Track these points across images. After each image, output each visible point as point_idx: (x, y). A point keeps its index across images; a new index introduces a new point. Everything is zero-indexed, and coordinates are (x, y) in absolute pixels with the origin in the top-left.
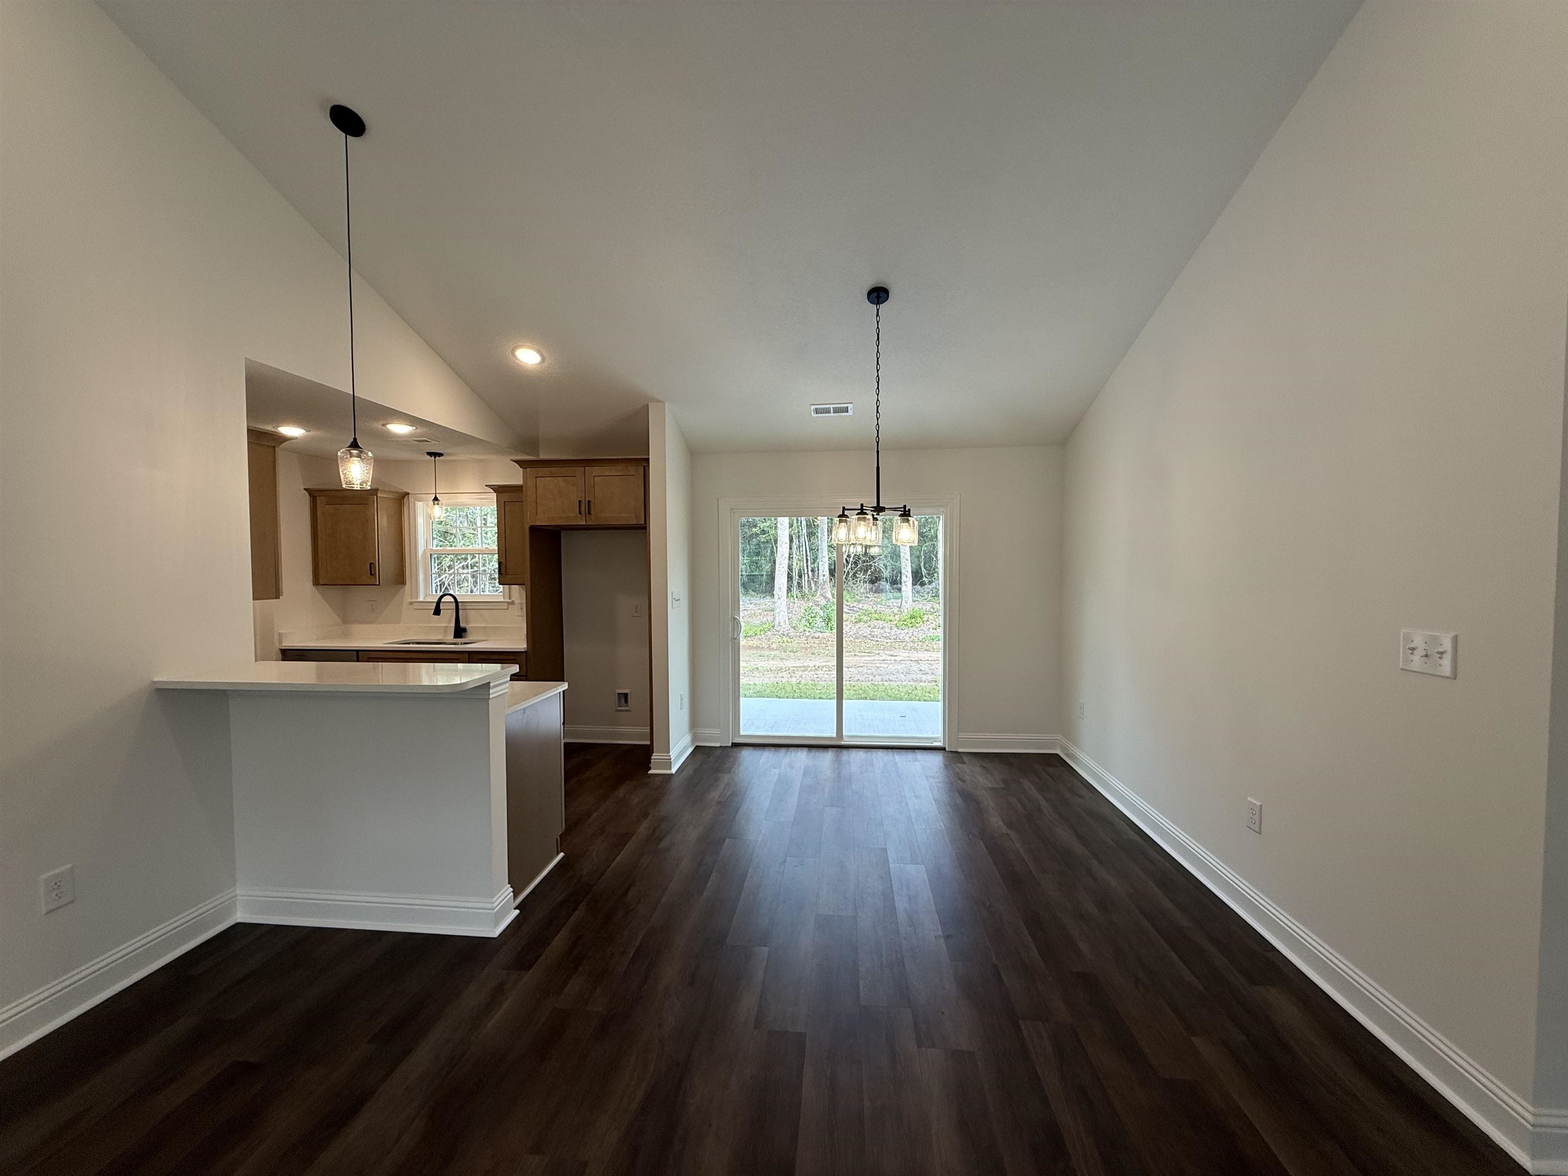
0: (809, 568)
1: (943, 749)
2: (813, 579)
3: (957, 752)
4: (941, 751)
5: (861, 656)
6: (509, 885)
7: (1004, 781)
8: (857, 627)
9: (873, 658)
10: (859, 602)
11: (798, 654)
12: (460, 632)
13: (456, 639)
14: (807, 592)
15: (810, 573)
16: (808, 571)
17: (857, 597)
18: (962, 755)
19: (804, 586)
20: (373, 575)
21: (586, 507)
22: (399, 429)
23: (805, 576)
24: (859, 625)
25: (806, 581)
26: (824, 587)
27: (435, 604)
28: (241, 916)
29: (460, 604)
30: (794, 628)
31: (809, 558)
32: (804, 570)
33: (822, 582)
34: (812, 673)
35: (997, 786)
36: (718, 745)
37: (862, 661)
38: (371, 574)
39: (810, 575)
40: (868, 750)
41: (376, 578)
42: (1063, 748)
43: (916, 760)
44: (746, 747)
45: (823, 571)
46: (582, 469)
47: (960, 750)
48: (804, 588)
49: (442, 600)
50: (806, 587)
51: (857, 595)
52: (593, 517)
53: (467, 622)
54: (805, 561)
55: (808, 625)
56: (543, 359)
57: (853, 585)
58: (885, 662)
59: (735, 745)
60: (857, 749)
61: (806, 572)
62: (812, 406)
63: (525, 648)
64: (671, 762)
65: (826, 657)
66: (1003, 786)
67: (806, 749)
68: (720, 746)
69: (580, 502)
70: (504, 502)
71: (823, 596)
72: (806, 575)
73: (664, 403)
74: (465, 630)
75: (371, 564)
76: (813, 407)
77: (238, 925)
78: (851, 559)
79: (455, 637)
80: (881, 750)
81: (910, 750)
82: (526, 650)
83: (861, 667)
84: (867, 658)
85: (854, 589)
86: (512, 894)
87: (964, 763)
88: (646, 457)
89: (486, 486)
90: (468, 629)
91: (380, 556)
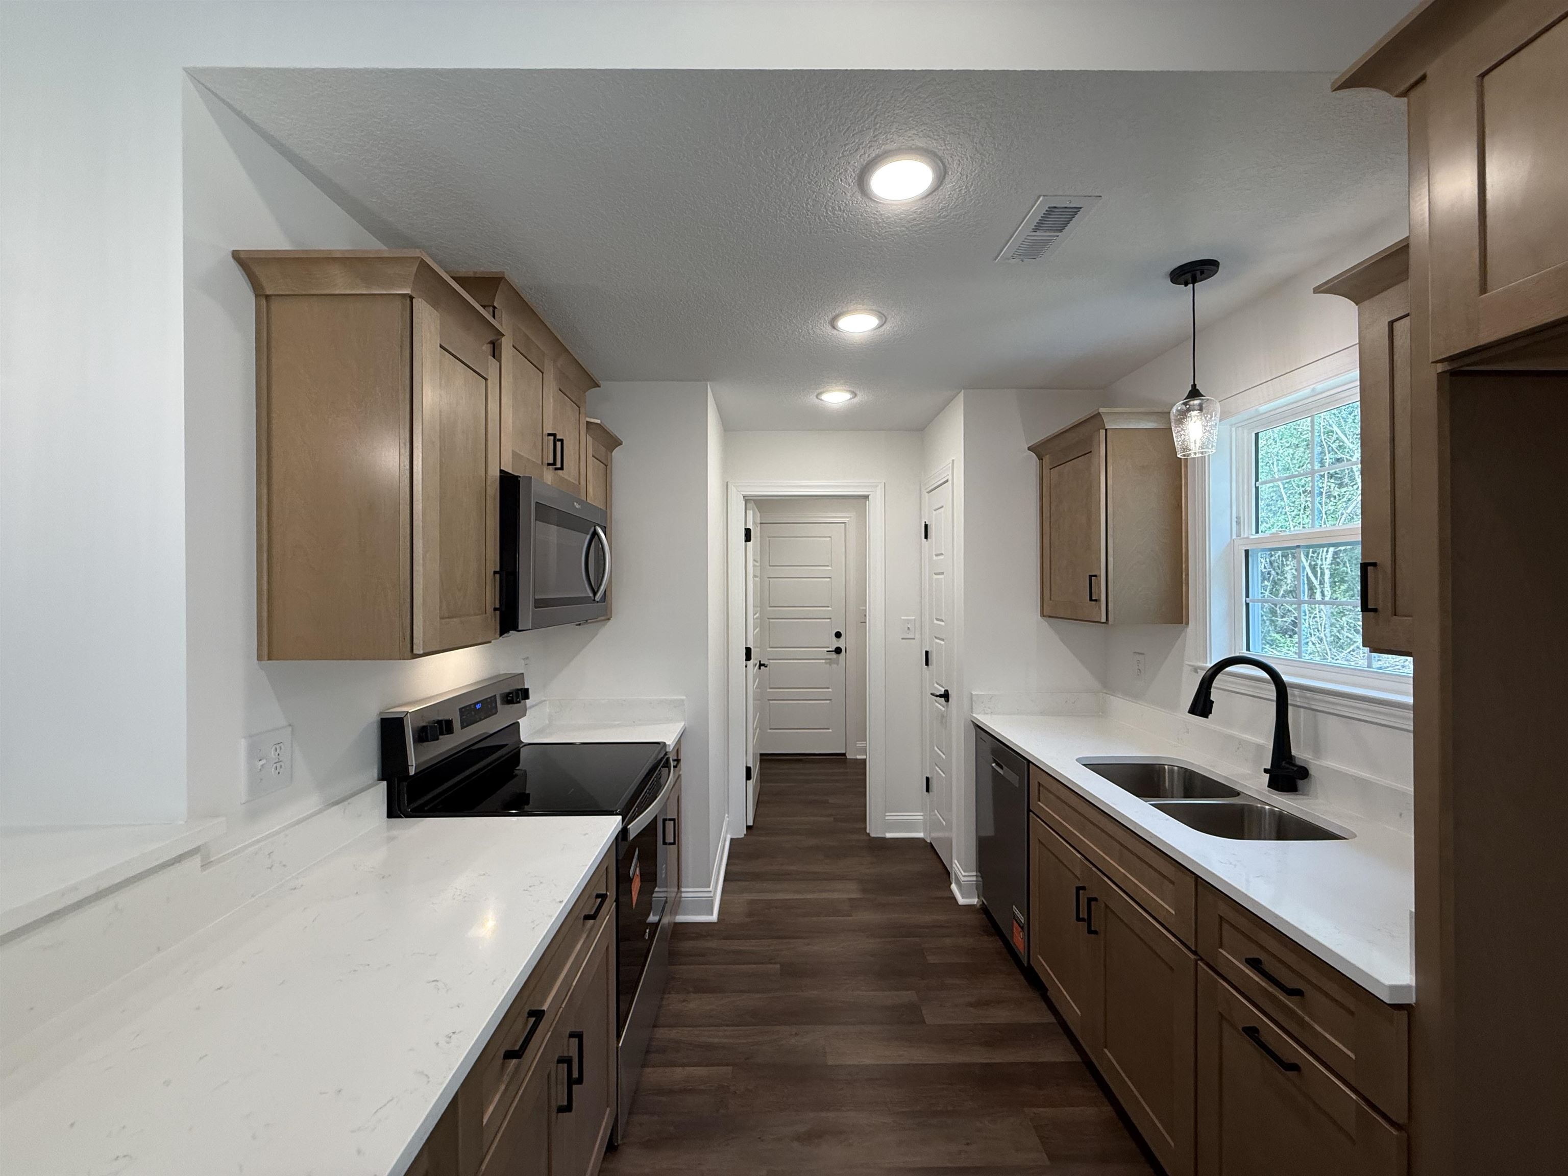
20: (1096, 600)
29: (1290, 693)
38: (1092, 599)
41: (1101, 608)
74: (1304, 773)
75: (1091, 577)
90: (1312, 772)
91: (1110, 559)
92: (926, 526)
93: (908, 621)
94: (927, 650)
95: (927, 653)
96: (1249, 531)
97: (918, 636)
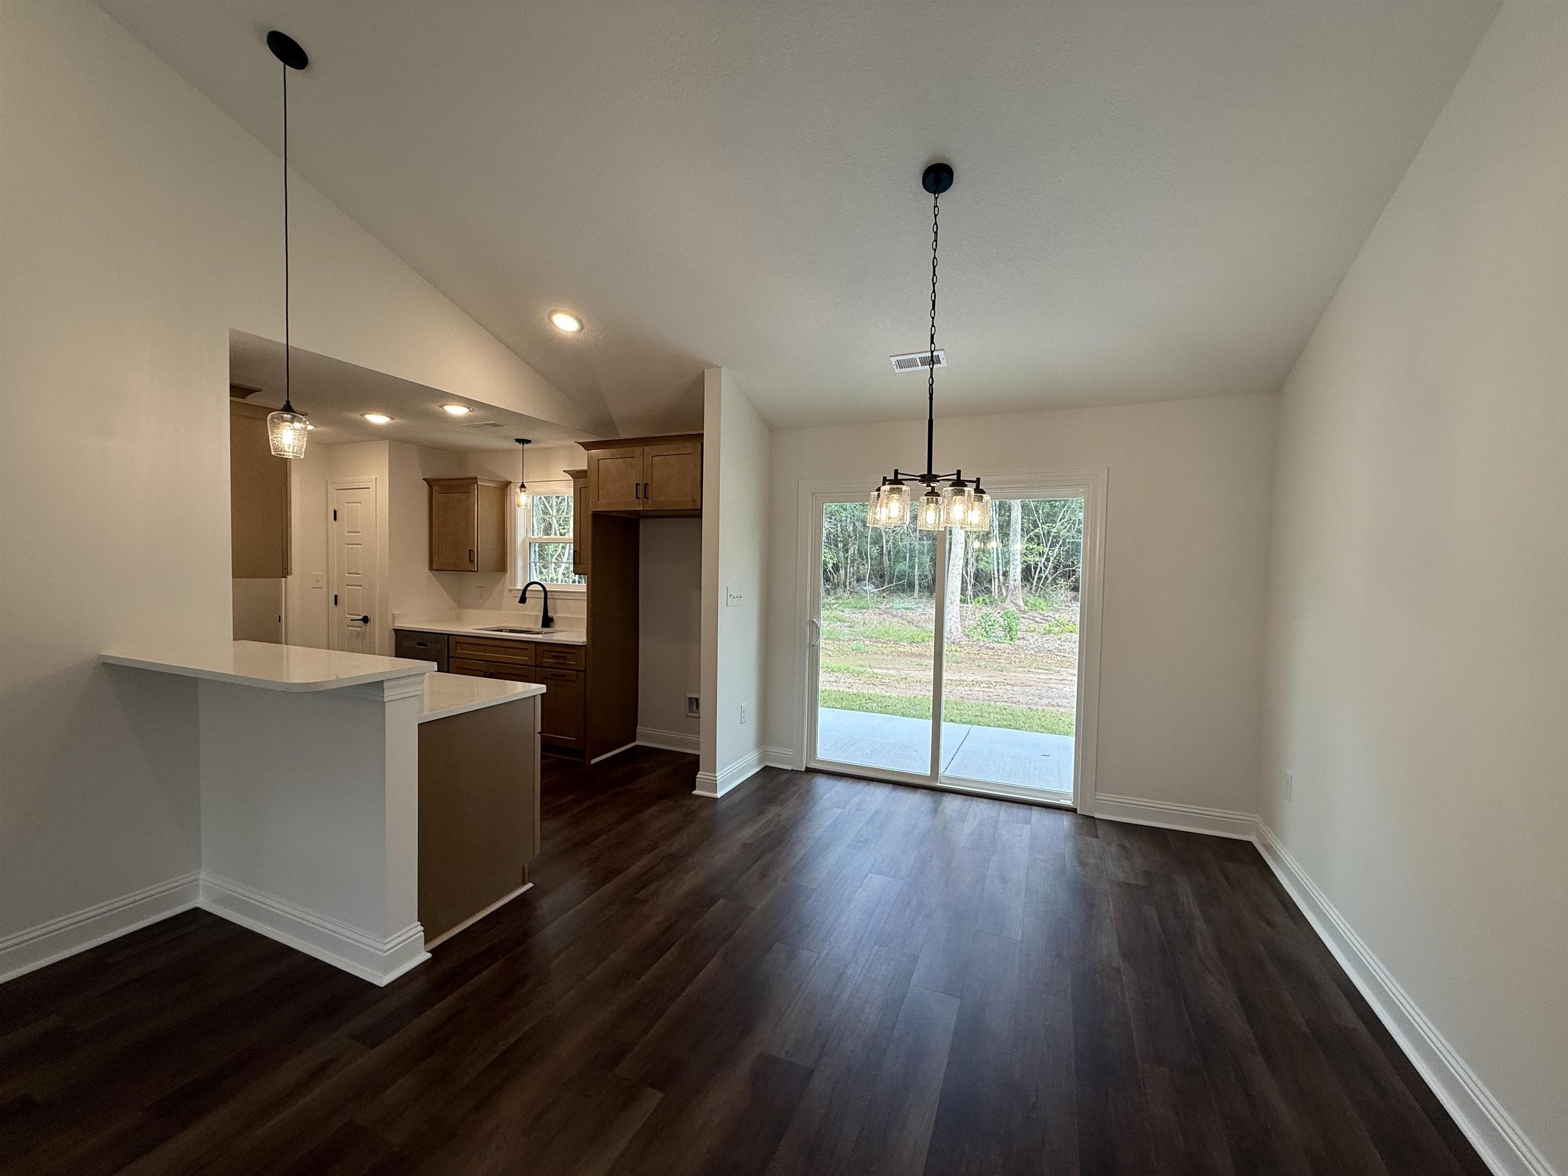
0: (1001, 571)
1: (1074, 811)
2: (1004, 584)
3: (1093, 817)
4: (1070, 813)
5: (1035, 673)
6: (419, 923)
7: (1147, 874)
8: (1044, 639)
9: (1050, 676)
10: (1058, 611)
11: (962, 665)
12: (547, 621)
13: (545, 629)
14: (996, 598)
15: (1001, 577)
16: (999, 575)
17: (1055, 605)
18: (1097, 822)
19: (993, 590)
20: (472, 561)
21: (644, 490)
22: (456, 410)
23: (994, 581)
24: (1048, 637)
25: (996, 586)
26: (1015, 593)
27: (521, 592)
28: (202, 902)
29: (548, 593)
30: (968, 636)
31: (1000, 561)
32: (994, 574)
33: (1013, 587)
34: (967, 688)
35: (1133, 882)
36: (789, 768)
37: (1035, 679)
38: (470, 561)
39: (1001, 579)
40: (969, 798)
41: (474, 564)
42: (1260, 836)
43: (1028, 822)
44: (820, 774)
45: (1014, 576)
46: (641, 448)
47: (1097, 816)
48: (993, 593)
49: (529, 588)
50: (996, 592)
51: (1056, 603)
52: (650, 502)
53: (555, 613)
54: (996, 564)
55: (985, 634)
56: (582, 327)
57: (1051, 593)
58: (1062, 682)
59: (809, 770)
60: (954, 795)
61: (996, 576)
62: (891, 358)
63: (583, 642)
64: (716, 784)
65: (994, 671)
66: (1142, 883)
67: (891, 786)
68: (792, 770)
69: (637, 485)
70: (581, 488)
71: (1013, 603)
72: (997, 580)
73: (720, 367)
74: (552, 620)
75: (470, 551)
76: (894, 360)
77: (196, 910)
78: (1050, 564)
79: (543, 626)
80: (985, 800)
81: (1024, 806)
82: (586, 644)
83: (1029, 686)
84: (1045, 677)
85: (1053, 597)
86: (422, 933)
87: (1097, 837)
88: (701, 432)
89: (564, 471)
90: (554, 619)
91: (479, 543)
92: (335, 512)
93: (318, 576)
94: (336, 594)
95: (336, 596)
96: (530, 535)
97: (325, 586)
